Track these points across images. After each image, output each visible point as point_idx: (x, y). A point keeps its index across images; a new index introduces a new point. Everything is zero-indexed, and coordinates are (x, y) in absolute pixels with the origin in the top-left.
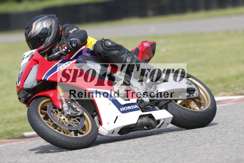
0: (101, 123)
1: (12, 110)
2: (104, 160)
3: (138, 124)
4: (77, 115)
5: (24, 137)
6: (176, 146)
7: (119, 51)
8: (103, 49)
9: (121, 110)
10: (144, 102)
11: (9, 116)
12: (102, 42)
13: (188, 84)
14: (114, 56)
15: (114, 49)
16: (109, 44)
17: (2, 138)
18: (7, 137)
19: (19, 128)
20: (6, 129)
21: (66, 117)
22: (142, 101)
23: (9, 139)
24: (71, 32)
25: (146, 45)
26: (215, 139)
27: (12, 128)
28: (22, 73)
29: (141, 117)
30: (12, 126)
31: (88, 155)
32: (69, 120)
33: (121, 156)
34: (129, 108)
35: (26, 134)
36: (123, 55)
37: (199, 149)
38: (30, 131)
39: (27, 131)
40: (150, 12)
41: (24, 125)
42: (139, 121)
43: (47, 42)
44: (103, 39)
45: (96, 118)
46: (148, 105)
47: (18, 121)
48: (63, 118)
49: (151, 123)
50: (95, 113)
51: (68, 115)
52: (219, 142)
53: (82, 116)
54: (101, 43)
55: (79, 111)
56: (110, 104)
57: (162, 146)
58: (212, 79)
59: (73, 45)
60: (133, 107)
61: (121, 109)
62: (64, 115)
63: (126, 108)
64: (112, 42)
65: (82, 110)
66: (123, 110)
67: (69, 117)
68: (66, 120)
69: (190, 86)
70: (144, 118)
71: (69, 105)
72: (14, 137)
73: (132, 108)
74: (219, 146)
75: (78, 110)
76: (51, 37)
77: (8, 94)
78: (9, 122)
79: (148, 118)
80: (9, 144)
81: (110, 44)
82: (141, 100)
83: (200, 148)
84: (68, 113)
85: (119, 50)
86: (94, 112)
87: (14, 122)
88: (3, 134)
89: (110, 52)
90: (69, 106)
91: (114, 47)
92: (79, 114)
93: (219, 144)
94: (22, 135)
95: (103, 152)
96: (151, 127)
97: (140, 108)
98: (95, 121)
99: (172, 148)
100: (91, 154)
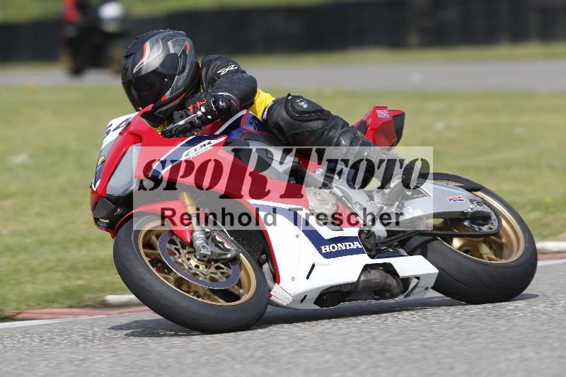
0: (276, 279)
1: (82, 242)
2: (288, 369)
3: (360, 285)
4: (224, 257)
5: (106, 305)
6: (456, 348)
7: (324, 122)
8: (290, 116)
9: (324, 252)
10: (375, 235)
11: (74, 254)
12: (287, 102)
13: (475, 202)
14: (313, 132)
15: (313, 118)
16: (302, 106)
17: (55, 305)
18: (68, 302)
19: (96, 283)
20: (67, 283)
21: (201, 261)
22: (370, 234)
23: (71, 307)
24: (223, 72)
25: (383, 115)
26: (546, 337)
27: (81, 282)
28: (104, 162)
29: (367, 268)
30: (80, 279)
31: (252, 356)
32: (206, 267)
33: (326, 362)
34: (341, 246)
35: (111, 298)
36: (334, 131)
37: (507, 360)
38: (121, 292)
39: (114, 292)
40: (413, 39)
41: (108, 279)
42: (363, 278)
43: (176, 84)
44: (289, 95)
45: (266, 267)
46: (383, 243)
47: (95, 268)
48: (196, 264)
49: (390, 285)
50: (264, 257)
51: (205, 256)
52: (557, 345)
53: (235, 260)
54: (285, 104)
55: (229, 250)
56: (297, 236)
57: (424, 346)
58: (548, 200)
59: (221, 103)
60: (350, 245)
61: (323, 248)
62: (195, 256)
63: (333, 248)
64: (308, 102)
65: (236, 248)
66: (328, 251)
67: (208, 261)
68: (202, 268)
69: (479, 208)
70: (373, 272)
71: (208, 235)
72: (83, 304)
73: (348, 248)
74: (556, 354)
75: (227, 246)
76: (185, 74)
77: (75, 205)
78: (73, 268)
79: (383, 272)
80: (70, 319)
81: (305, 106)
82: (369, 231)
83: (511, 357)
84: (203, 251)
85: (325, 120)
86: (262, 254)
87: (86, 268)
88: (58, 294)
89: (304, 124)
90: (207, 238)
91: (313, 112)
92: (229, 256)
93: (555, 349)
94: (100, 299)
95: (285, 352)
96: (388, 294)
97: (367, 249)
98: (263, 274)
99: (445, 352)
100: (259, 354)
